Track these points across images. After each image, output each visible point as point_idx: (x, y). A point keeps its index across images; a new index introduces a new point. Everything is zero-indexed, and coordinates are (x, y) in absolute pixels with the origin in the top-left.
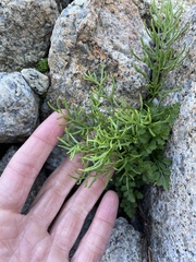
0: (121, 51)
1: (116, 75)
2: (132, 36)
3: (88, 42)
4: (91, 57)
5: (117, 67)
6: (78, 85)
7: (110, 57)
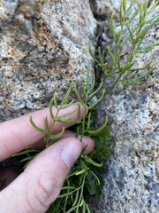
0: (70, 37)
1: (64, 71)
2: (81, 20)
3: (33, 19)
4: (34, 41)
5: (67, 61)
6: (7, 73)
7: (61, 47)
